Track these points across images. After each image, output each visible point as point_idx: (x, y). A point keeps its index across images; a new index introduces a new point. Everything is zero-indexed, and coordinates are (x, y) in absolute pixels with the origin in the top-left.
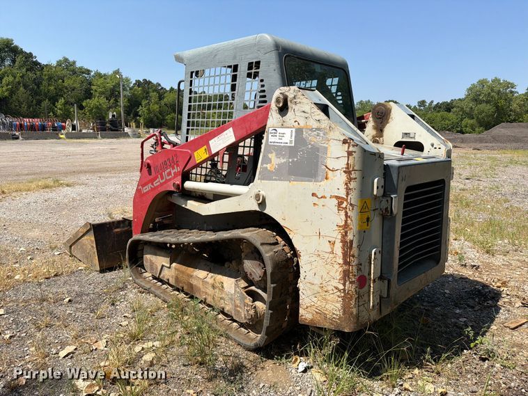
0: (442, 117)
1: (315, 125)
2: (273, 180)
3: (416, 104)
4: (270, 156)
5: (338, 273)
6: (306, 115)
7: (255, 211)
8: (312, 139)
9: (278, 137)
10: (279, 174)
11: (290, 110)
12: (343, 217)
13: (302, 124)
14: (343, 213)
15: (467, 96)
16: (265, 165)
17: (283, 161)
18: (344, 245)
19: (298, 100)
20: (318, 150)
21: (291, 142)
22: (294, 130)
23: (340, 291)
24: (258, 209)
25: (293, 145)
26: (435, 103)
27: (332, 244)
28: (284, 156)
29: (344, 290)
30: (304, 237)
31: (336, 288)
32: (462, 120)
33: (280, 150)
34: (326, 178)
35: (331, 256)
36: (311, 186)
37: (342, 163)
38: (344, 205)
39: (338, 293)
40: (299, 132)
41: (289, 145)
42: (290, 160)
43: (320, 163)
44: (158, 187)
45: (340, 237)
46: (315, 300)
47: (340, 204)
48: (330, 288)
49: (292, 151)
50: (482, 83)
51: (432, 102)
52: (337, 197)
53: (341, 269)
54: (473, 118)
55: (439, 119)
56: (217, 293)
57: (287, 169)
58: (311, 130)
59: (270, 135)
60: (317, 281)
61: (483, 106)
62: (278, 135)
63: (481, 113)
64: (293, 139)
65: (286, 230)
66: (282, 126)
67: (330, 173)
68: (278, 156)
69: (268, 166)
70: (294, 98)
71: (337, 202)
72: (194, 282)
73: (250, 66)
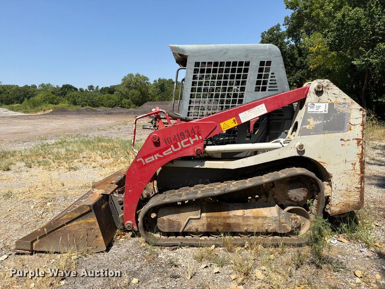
0: (108, 97)
1: (342, 101)
2: (311, 135)
3: (87, 88)
4: (309, 120)
5: (358, 179)
6: (336, 96)
7: (295, 156)
8: (341, 109)
9: (315, 108)
10: (316, 131)
11: (324, 93)
12: (361, 149)
13: (333, 101)
14: (360, 147)
15: (122, 84)
16: (304, 126)
17: (319, 122)
18: (361, 164)
19: (330, 88)
20: (344, 114)
21: (325, 111)
22: (327, 104)
23: (358, 188)
24: (297, 155)
25: (327, 113)
26: (100, 88)
27: (354, 164)
28: (320, 120)
29: (361, 187)
30: (335, 165)
31: (356, 188)
32: (121, 99)
33: (316, 116)
34: (350, 130)
35: (353, 171)
36: (340, 135)
37: (360, 121)
38: (361, 143)
39: (358, 190)
40: (331, 105)
41: (324, 113)
42: (325, 122)
43: (346, 122)
44: (170, 155)
45: (359, 160)
46: (342, 199)
47: (358, 143)
48: (352, 189)
49: (325, 116)
50: (131, 75)
51: (98, 87)
52: (357, 139)
53: (359, 177)
54: (129, 98)
55: (105, 98)
56: (260, 221)
57: (323, 126)
58: (340, 104)
59: (309, 108)
60: (344, 188)
61: (133, 91)
62: (315, 107)
63: (133, 95)
64: (327, 109)
65: (321, 163)
66: (319, 102)
67: (352, 127)
68: (315, 120)
69: (307, 127)
70: (328, 86)
71: (357, 141)
72: (231, 221)
73: (262, 63)
